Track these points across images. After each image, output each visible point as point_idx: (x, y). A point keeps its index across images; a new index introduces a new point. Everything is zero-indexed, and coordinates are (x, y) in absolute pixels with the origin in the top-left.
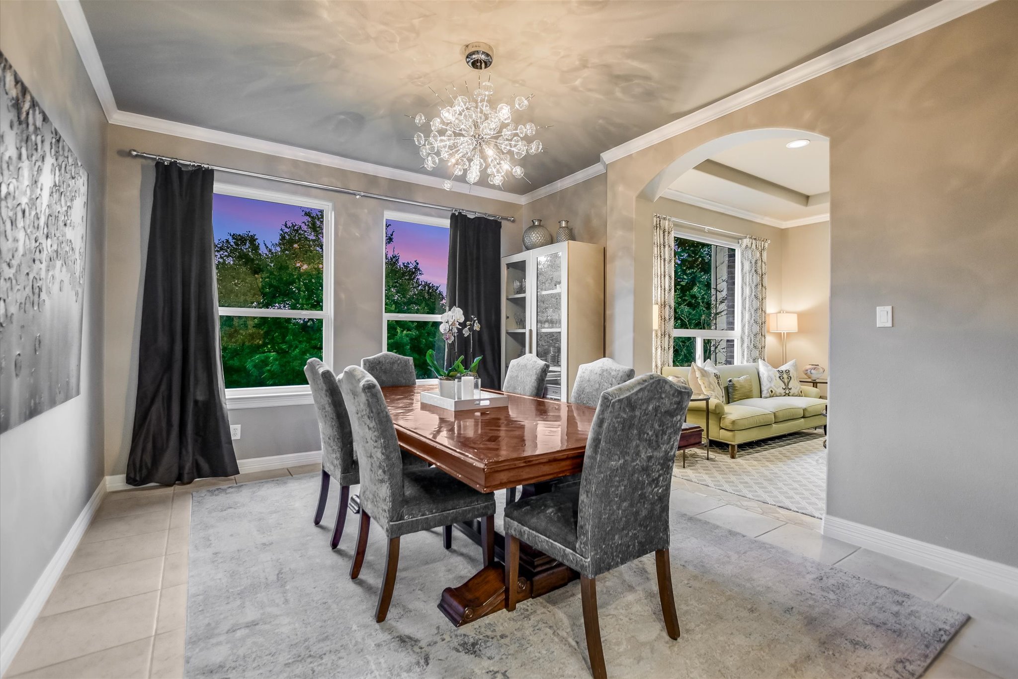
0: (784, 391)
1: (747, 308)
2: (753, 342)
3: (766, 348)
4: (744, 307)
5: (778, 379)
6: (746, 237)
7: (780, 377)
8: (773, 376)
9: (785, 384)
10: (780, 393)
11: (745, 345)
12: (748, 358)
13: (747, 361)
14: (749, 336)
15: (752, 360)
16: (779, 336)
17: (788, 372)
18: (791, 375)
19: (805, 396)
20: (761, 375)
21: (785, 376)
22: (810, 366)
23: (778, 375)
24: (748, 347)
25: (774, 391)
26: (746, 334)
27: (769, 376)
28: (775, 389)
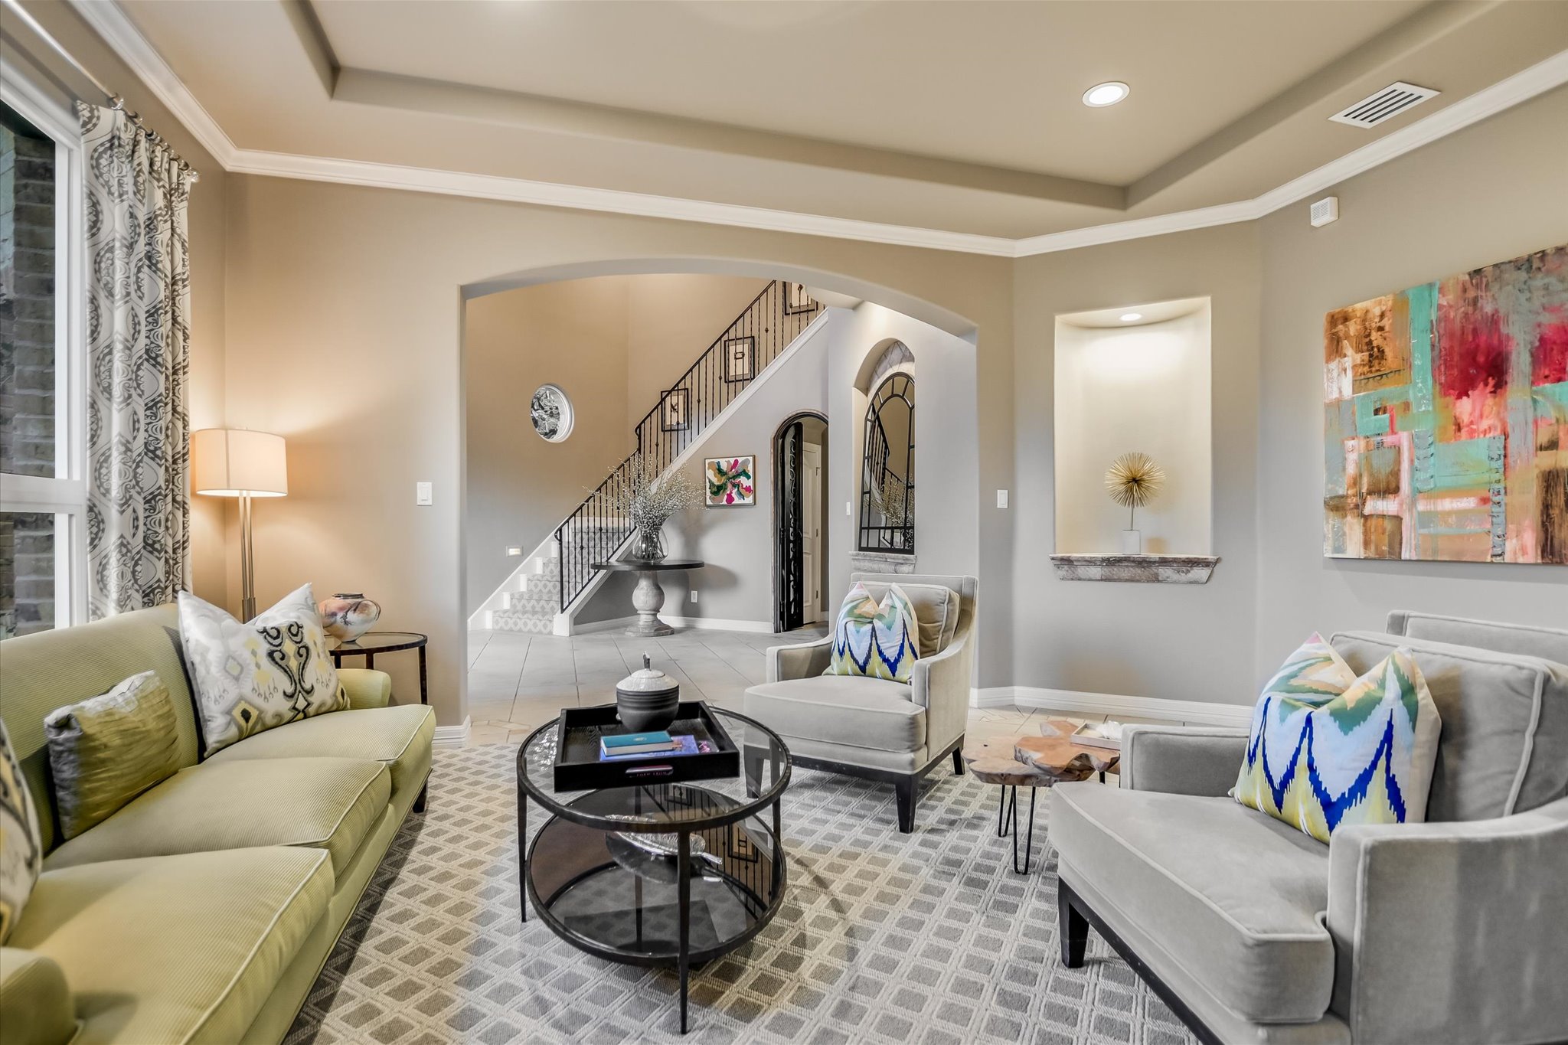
0: (290, 704)
1: (117, 392)
2: (142, 528)
3: (189, 550)
4: (101, 385)
5: (265, 662)
6: (110, 103)
7: (271, 655)
8: (246, 655)
9: (291, 677)
10: (278, 715)
11: (111, 540)
12: (123, 589)
13: (123, 604)
14: (126, 502)
15: (138, 597)
16: (226, 509)
17: (295, 631)
18: (307, 641)
19: (353, 708)
20: (193, 654)
21: (289, 647)
22: (340, 602)
23: (264, 647)
24: (123, 545)
25: (254, 714)
26: (115, 491)
27: (229, 657)
28: (259, 702)
